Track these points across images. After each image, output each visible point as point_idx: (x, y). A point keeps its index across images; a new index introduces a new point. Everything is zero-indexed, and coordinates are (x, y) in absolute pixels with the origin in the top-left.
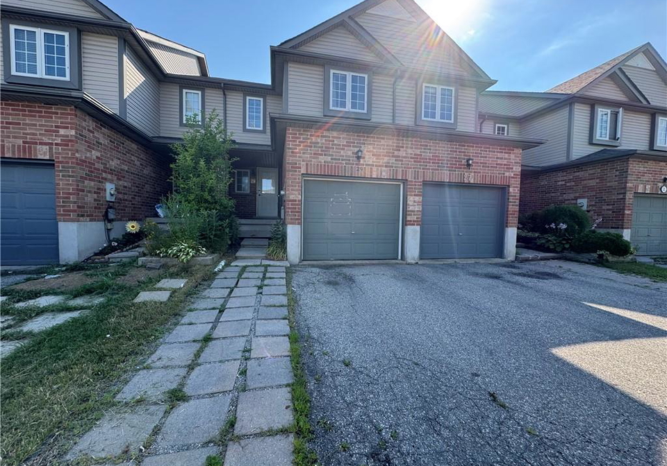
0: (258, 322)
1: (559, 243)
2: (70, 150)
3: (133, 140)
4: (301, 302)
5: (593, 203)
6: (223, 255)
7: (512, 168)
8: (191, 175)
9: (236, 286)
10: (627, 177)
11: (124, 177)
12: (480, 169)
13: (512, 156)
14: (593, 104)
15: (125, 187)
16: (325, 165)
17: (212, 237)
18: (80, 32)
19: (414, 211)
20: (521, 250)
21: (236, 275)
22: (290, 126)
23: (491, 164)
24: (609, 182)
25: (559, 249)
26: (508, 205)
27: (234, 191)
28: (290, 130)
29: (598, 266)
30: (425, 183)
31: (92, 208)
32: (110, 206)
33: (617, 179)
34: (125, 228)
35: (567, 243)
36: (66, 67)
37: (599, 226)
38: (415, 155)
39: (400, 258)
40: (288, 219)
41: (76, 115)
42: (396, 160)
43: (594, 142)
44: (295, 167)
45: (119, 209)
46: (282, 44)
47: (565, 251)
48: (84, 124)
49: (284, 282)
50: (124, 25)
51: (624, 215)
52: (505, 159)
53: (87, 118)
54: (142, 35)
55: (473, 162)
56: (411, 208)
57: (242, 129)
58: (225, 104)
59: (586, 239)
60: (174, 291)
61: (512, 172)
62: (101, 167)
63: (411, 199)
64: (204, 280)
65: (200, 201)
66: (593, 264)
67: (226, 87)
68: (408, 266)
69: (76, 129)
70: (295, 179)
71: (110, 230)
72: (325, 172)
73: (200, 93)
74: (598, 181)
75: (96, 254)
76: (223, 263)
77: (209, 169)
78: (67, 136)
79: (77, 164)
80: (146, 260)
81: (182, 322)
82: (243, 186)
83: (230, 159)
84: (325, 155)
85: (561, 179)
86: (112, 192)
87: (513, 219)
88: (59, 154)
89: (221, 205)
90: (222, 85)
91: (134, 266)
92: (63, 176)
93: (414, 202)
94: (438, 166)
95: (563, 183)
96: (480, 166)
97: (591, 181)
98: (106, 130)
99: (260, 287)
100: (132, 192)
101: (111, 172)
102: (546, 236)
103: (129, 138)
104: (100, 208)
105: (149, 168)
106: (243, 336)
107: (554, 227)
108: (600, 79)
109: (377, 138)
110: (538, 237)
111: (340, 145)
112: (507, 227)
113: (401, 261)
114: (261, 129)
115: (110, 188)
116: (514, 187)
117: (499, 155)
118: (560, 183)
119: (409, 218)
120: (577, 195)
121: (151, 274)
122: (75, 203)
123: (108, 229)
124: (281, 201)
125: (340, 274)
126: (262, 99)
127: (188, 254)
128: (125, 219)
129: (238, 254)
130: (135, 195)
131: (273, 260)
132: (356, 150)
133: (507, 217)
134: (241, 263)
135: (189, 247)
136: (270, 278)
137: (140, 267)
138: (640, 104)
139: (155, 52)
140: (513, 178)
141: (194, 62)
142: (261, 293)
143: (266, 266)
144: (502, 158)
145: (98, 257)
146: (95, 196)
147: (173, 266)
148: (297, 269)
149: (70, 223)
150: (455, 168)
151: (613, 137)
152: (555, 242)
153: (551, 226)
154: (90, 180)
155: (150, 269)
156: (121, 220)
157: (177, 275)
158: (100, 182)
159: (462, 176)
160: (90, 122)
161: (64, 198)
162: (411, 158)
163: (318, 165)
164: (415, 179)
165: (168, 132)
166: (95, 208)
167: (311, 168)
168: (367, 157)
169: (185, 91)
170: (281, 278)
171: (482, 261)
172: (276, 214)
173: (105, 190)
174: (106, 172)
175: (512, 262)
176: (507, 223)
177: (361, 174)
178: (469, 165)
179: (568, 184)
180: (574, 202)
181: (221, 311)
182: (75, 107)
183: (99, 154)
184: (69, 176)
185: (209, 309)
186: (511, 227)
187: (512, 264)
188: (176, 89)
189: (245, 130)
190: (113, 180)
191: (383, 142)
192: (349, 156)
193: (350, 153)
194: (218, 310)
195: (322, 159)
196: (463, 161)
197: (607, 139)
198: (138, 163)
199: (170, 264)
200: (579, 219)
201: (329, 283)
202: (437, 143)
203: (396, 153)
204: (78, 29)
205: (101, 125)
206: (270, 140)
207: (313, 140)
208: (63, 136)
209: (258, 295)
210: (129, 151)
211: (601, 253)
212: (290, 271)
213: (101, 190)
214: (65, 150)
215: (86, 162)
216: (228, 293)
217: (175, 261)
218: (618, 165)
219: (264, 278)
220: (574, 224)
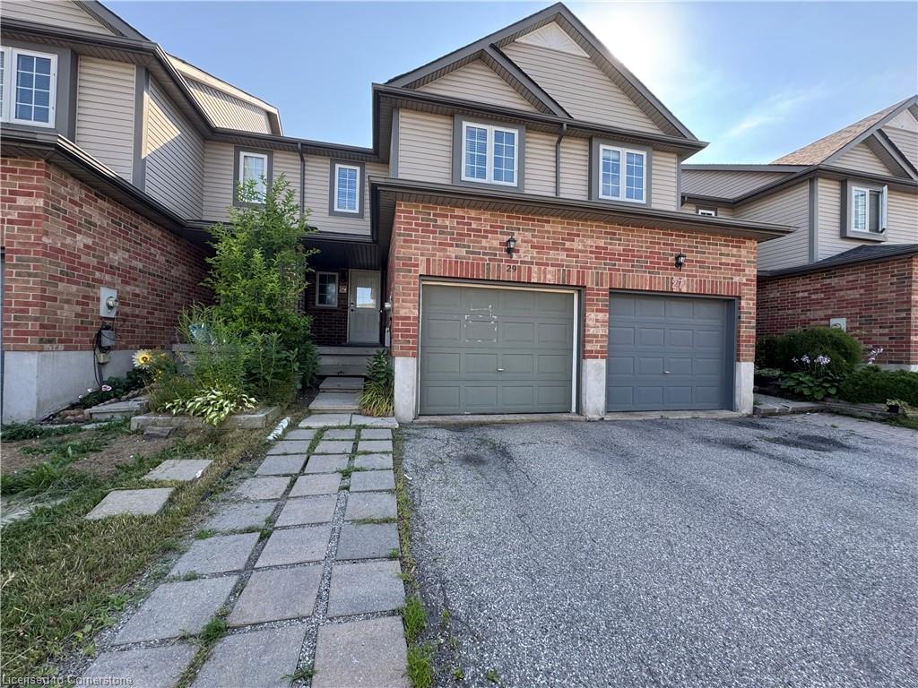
0: (337, 569)
1: (818, 386)
2: (33, 231)
3: (156, 224)
4: (421, 510)
5: (857, 325)
6: (289, 408)
7: (744, 270)
8: (239, 275)
9: (302, 472)
10: (911, 286)
11: (135, 280)
12: (696, 271)
13: (743, 252)
14: (844, 179)
15: (137, 295)
16: (456, 262)
17: (268, 378)
18: (76, 57)
19: (596, 336)
20: (762, 397)
21: (304, 447)
22: (402, 200)
23: (711, 263)
24: (881, 293)
25: (820, 396)
26: (740, 327)
27: (314, 304)
28: (402, 206)
29: (891, 425)
30: (614, 293)
31: (70, 328)
32: (106, 325)
33: (895, 289)
34: (131, 361)
35: (832, 386)
36: (50, 107)
37: (880, 359)
38: (596, 247)
39: (574, 410)
40: (397, 348)
41: (48, 176)
42: (567, 256)
43: (849, 235)
44: (410, 265)
45: (123, 331)
46: (390, 81)
47: (830, 399)
48: (62, 190)
49: (388, 461)
50: (145, 45)
51: (909, 342)
52: (733, 256)
53: (70, 181)
54: (176, 65)
55: (686, 261)
56: (591, 331)
57: (327, 211)
58: (303, 174)
59: (865, 381)
60: (180, 488)
61: (744, 275)
62: (93, 262)
63: (591, 317)
64: (245, 459)
65: (252, 317)
66: (881, 421)
67: (307, 150)
68: (587, 424)
69: (47, 197)
70: (409, 283)
71: (103, 364)
72: (456, 272)
73: (265, 157)
74: (862, 291)
75: (73, 406)
76: (285, 423)
77: (268, 268)
78: (30, 208)
79: (45, 254)
80: (146, 420)
81: (174, 572)
82: (329, 297)
83: (304, 252)
84: (457, 246)
85: (801, 289)
86: (111, 303)
87: (748, 350)
88: (14, 237)
89: (288, 325)
90: (299, 145)
91: (122, 432)
92: (18, 274)
93: (597, 321)
94: (633, 266)
95: (806, 294)
96: (695, 266)
97: (851, 292)
98: (106, 204)
99: (346, 474)
100: (149, 303)
101: (112, 270)
102: (794, 375)
103: (148, 219)
104: (86, 329)
105: (182, 268)
106: (299, 619)
107: (808, 361)
108: (852, 146)
109: (539, 221)
110: (780, 376)
111: (480, 231)
112: (739, 360)
113: (577, 417)
114: (357, 211)
115: (107, 296)
116: (747, 299)
117: (725, 250)
118: (801, 295)
119: (588, 347)
120: (830, 312)
121: (148, 449)
122: (36, 319)
123: (99, 363)
124: (385, 319)
125: (484, 442)
126: (358, 169)
127: (221, 409)
128: (133, 346)
129: (312, 406)
130: (154, 309)
131: (371, 415)
132: (506, 238)
133: (739, 345)
134: (316, 422)
135: (226, 398)
136: (366, 453)
137: (134, 432)
138: (909, 181)
139: (199, 96)
140: (745, 285)
141: (263, 119)
142: (347, 488)
143: (359, 428)
144: (728, 255)
145: (72, 412)
146: (79, 309)
147: (193, 431)
148: (411, 431)
149: (25, 353)
150: (659, 268)
151: (874, 228)
152: (811, 385)
153: (804, 360)
154: (69, 281)
155: (150, 437)
156: (126, 348)
157: (198, 449)
158: (89, 286)
159: (669, 281)
160: (76, 188)
161: (17, 311)
162: (591, 252)
163: (445, 261)
164: (597, 285)
165: (214, 214)
166: (77, 328)
167: (434, 266)
168: (522, 250)
169: (242, 154)
170: (384, 453)
171: (702, 415)
172: (377, 340)
173: (98, 299)
174: (102, 271)
175: (749, 416)
176: (739, 355)
177: (514, 277)
178: (679, 265)
179: (813, 297)
180: (826, 322)
181: (265, 536)
182: (46, 161)
183: (89, 242)
184: (29, 275)
185: (242, 532)
186: (745, 360)
187: (750, 420)
188: (230, 151)
189: (332, 213)
190: (114, 285)
191: (547, 227)
192: (495, 249)
193: (496, 244)
194: (258, 535)
195: (452, 252)
196: (670, 258)
197: (867, 231)
198: (162, 259)
199: (188, 427)
200: (846, 349)
201: (468, 460)
202: (630, 230)
203: (568, 244)
204: (73, 51)
205: (96, 195)
206: (369, 228)
207: (439, 223)
208: (23, 208)
209: (343, 493)
210: (147, 240)
211: (893, 403)
212: (399, 436)
213: (88, 300)
214: (24, 231)
215: (63, 252)
216: (285, 487)
217: (198, 423)
218: (895, 268)
219: (355, 452)
220: (841, 358)
